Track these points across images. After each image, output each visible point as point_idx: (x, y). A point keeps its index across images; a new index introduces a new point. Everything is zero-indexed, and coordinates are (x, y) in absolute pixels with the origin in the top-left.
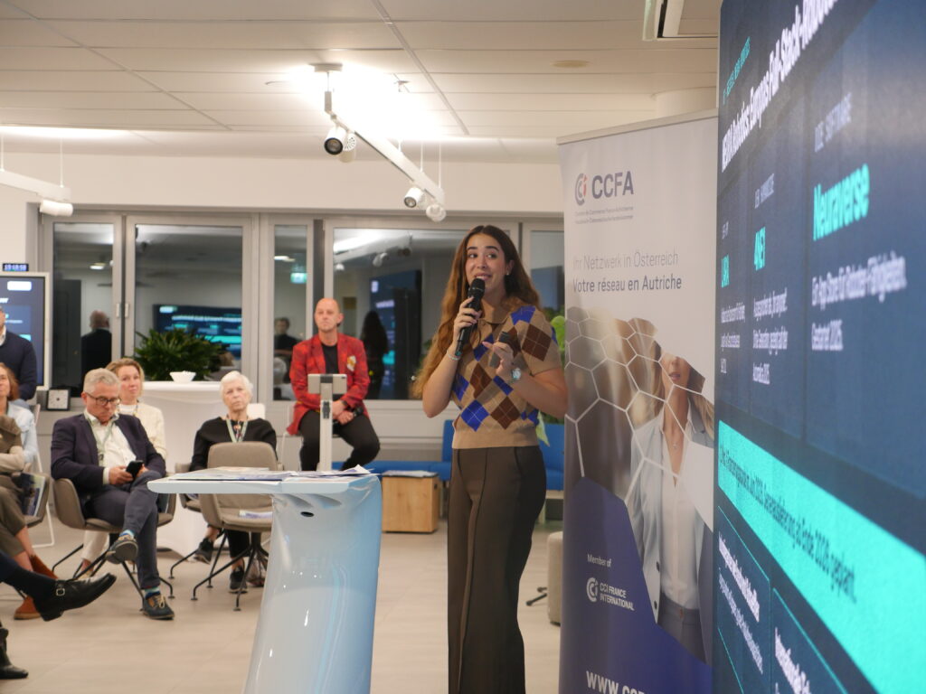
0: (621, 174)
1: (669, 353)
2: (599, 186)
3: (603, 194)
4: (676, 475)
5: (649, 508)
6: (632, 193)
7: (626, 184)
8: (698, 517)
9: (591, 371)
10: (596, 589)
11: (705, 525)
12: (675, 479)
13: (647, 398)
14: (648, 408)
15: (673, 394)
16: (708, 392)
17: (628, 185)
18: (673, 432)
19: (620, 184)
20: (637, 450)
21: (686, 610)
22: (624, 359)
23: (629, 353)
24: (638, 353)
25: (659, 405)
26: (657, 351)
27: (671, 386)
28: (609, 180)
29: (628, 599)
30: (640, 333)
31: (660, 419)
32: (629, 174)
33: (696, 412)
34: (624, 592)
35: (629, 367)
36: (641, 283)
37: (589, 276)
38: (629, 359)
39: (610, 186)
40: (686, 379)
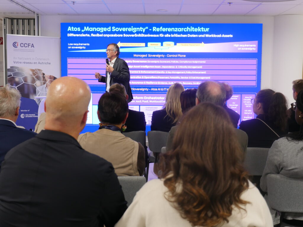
0: (30, 44)
1: (47, 74)
2: (22, 45)
3: (24, 47)
9: (21, 78)
10: (24, 116)
13: (41, 82)
14: (41, 84)
15: (49, 81)
17: (33, 46)
19: (30, 45)
20: (38, 91)
22: (33, 75)
23: (34, 74)
24: (38, 74)
25: (44, 83)
26: (44, 74)
28: (25, 45)
30: (38, 71)
31: (45, 85)
32: (33, 44)
34: (35, 115)
35: (35, 77)
36: (38, 63)
37: (20, 61)
38: (34, 75)
39: (26, 45)
40: (53, 79)
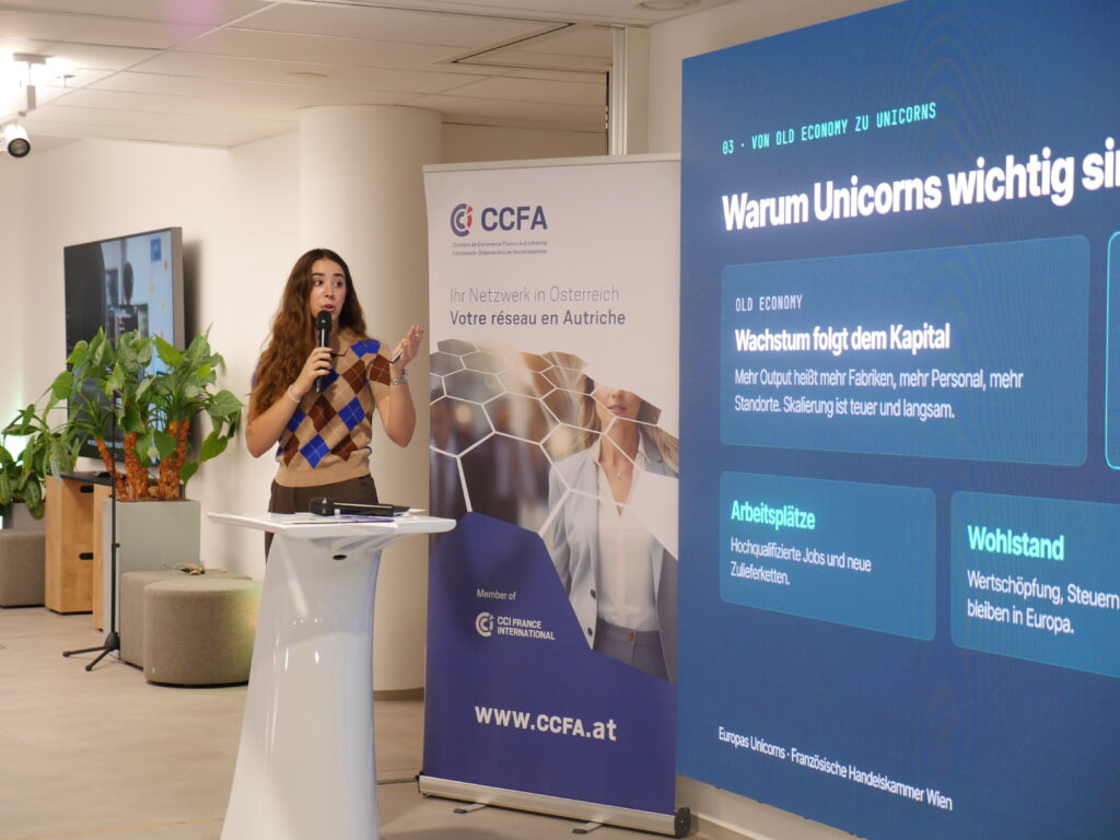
0: (527, 208)
1: (606, 385)
2: (491, 219)
3: (499, 226)
4: (620, 505)
5: (579, 538)
6: (545, 227)
7: (536, 217)
8: (655, 543)
9: (482, 405)
10: (491, 624)
11: (665, 551)
12: (620, 510)
13: (574, 432)
14: (575, 441)
15: (614, 426)
16: (668, 423)
17: (539, 219)
18: (615, 463)
19: (527, 218)
20: (558, 483)
21: (638, 633)
22: (535, 390)
23: (543, 385)
24: (558, 386)
25: (590, 438)
26: (589, 385)
27: (610, 420)
28: (507, 214)
29: (544, 628)
30: (561, 367)
31: (594, 451)
32: (539, 210)
33: (651, 444)
34: (539, 623)
35: (545, 400)
36: (561, 318)
37: (478, 309)
38: (543, 393)
39: (508, 219)
40: (636, 411)
